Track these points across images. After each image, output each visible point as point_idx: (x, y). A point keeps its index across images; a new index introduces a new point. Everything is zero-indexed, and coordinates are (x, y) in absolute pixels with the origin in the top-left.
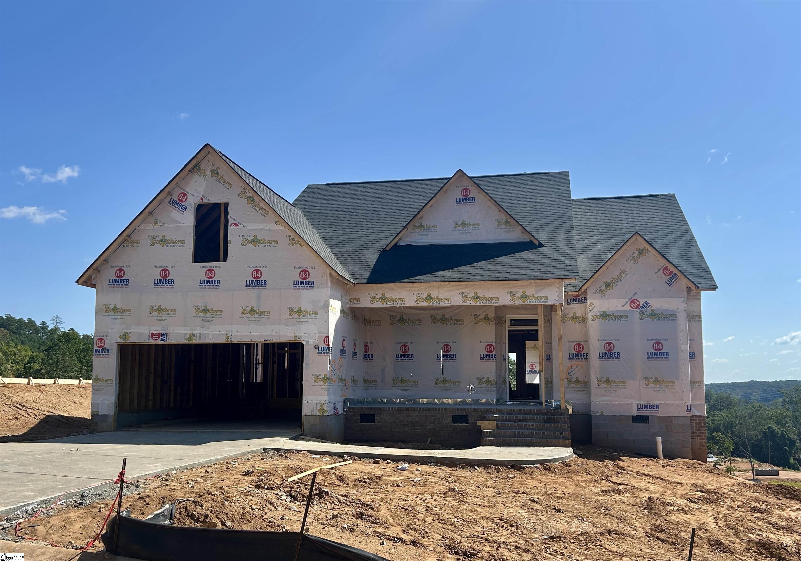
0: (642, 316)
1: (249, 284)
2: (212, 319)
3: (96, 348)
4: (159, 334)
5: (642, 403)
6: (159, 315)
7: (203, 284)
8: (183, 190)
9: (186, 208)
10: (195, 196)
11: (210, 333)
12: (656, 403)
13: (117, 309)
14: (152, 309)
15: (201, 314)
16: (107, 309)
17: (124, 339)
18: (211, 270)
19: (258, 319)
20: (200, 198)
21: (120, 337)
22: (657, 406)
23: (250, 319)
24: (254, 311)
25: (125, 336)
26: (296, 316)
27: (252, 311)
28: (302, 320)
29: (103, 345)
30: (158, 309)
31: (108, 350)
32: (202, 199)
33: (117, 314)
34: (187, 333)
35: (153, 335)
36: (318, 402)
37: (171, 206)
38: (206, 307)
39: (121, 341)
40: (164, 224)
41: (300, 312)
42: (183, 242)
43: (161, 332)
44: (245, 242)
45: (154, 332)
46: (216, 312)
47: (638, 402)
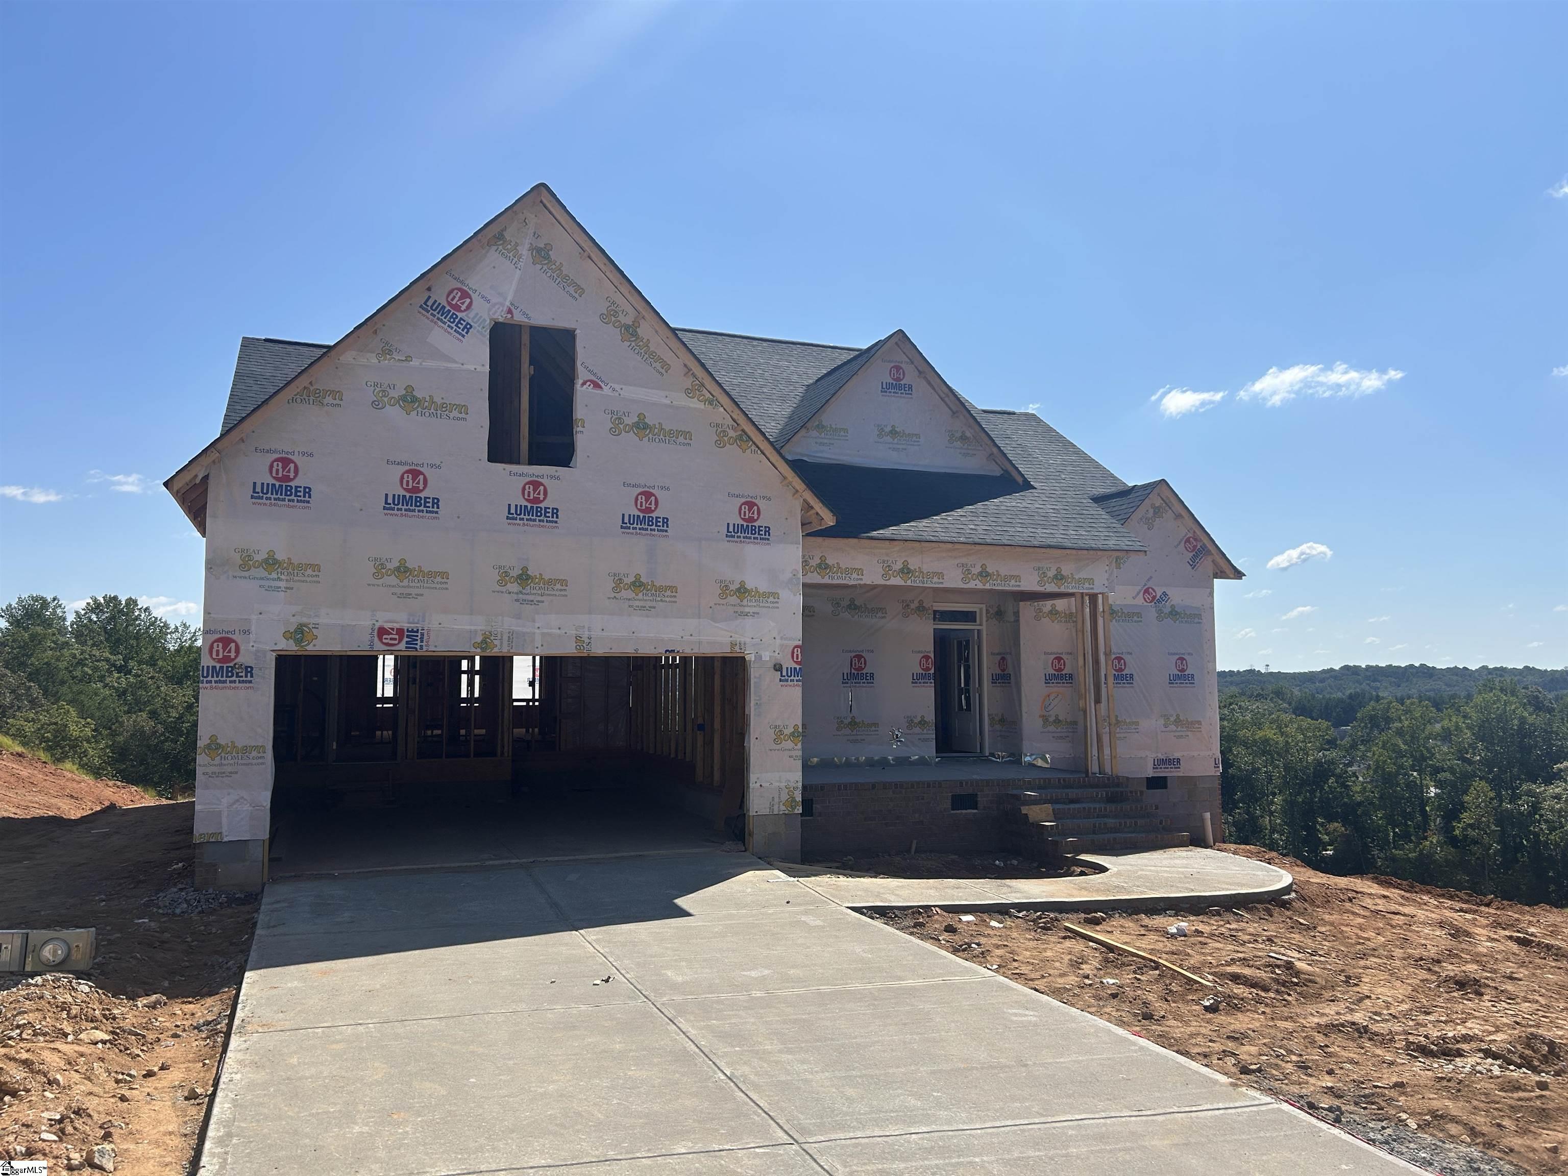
0: (1160, 616)
1: (627, 523)
2: (540, 598)
3: (212, 663)
4: (400, 632)
5: (1160, 756)
6: (401, 584)
7: (514, 514)
8: (462, 282)
9: (468, 327)
10: (493, 301)
11: (537, 631)
12: (1177, 755)
13: (276, 562)
14: (380, 569)
15: (514, 587)
16: (246, 562)
17: (298, 642)
18: (536, 484)
19: (649, 604)
20: (505, 309)
21: (287, 635)
22: (1179, 760)
23: (631, 603)
24: (642, 584)
25: (300, 633)
26: (733, 600)
27: (638, 585)
28: (747, 610)
29: (233, 655)
30: (398, 569)
31: (249, 670)
32: (510, 311)
33: (274, 575)
34: (476, 631)
35: (382, 632)
36: (783, 785)
37: (429, 315)
38: (525, 569)
39: (289, 647)
40: (408, 359)
41: (742, 591)
42: (463, 409)
43: (406, 626)
44: (617, 425)
45: (387, 626)
46: (550, 582)
47: (1154, 755)
